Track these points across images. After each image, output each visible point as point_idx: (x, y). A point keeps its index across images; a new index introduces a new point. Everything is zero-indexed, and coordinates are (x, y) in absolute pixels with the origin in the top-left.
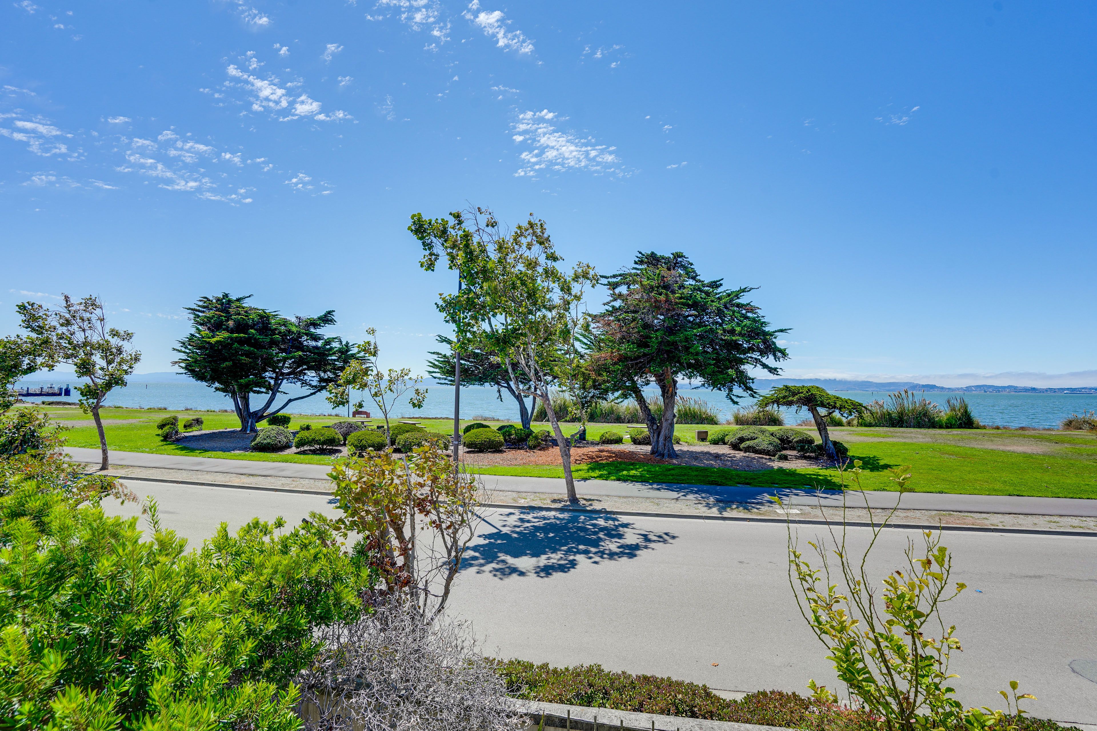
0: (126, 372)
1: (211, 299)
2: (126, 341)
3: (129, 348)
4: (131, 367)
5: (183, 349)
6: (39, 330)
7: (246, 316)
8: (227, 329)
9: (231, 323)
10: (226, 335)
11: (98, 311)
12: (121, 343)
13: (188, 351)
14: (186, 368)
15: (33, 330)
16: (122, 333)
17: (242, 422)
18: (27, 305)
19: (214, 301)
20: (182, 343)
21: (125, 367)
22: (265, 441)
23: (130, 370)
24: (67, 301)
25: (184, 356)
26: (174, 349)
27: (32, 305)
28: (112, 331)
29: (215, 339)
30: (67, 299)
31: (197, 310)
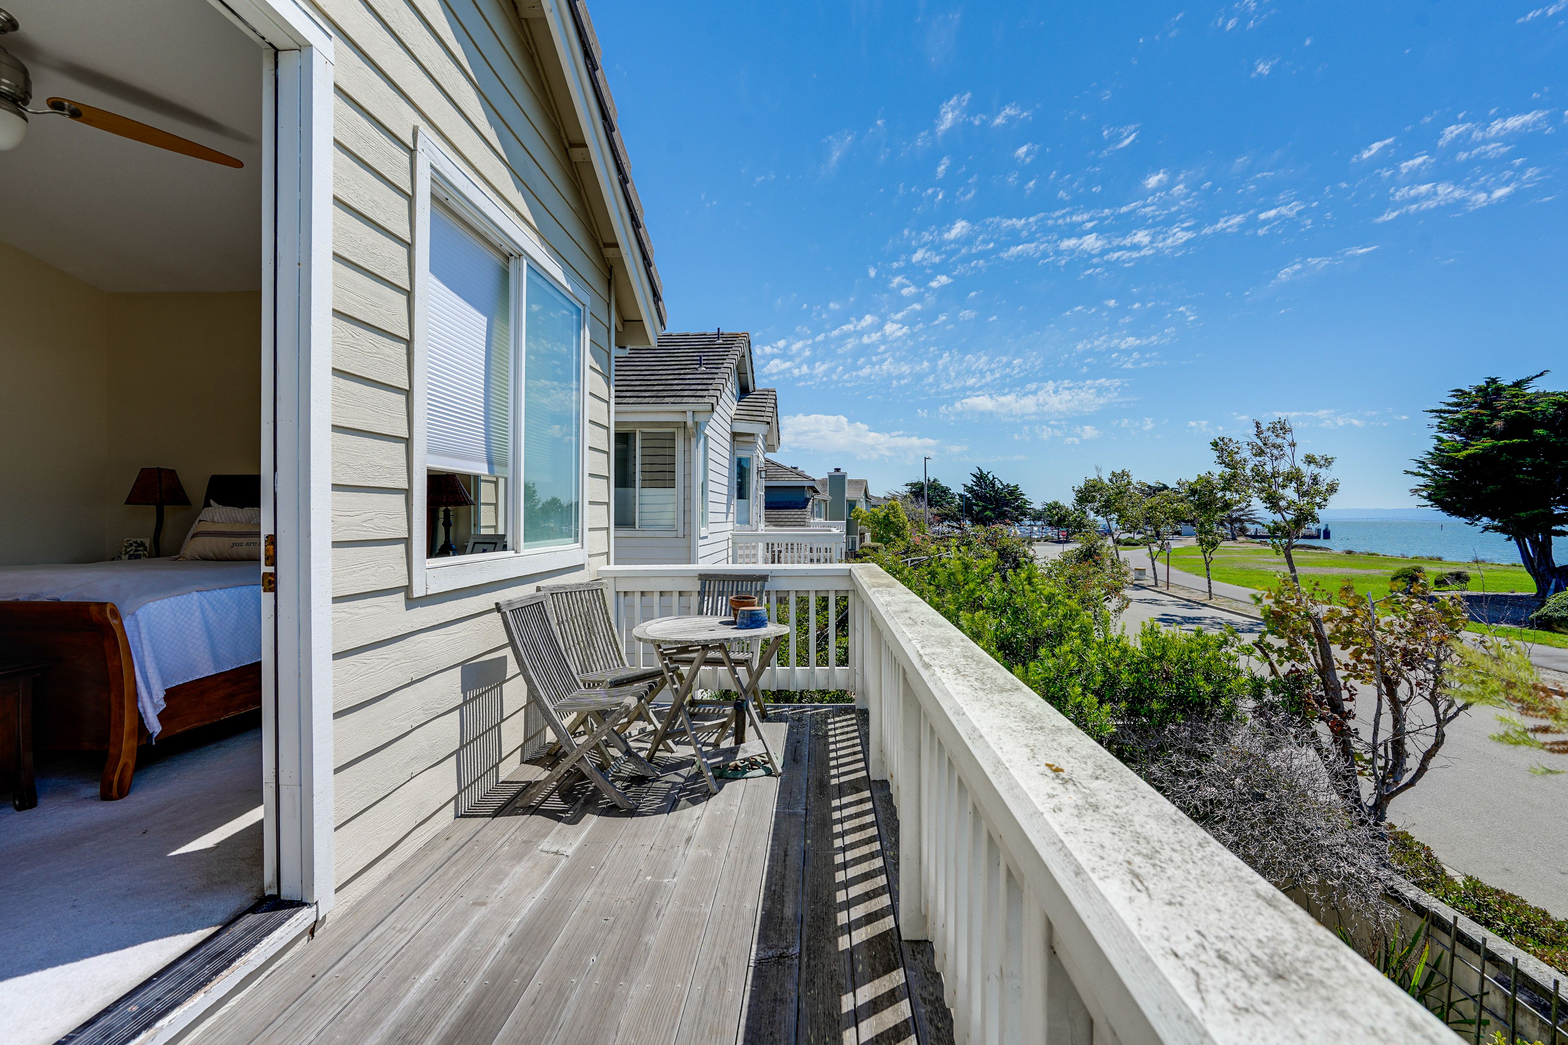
0: (1320, 506)
1: (1468, 390)
2: (1324, 469)
3: (1326, 476)
4: (1325, 500)
5: (1422, 471)
6: (1232, 465)
7: (1529, 409)
8: (1493, 434)
9: (1498, 424)
10: (1487, 443)
11: (1288, 436)
12: (1316, 471)
13: (1429, 473)
14: (1429, 497)
15: (1227, 465)
16: (1318, 458)
17: (1537, 582)
18: (1218, 441)
19: (1474, 393)
20: (1420, 462)
21: (1318, 500)
22: (1556, 614)
23: (1324, 503)
24: (1258, 427)
25: (1422, 481)
26: (1407, 472)
27: (1222, 440)
28: (1307, 457)
29: (1464, 453)
30: (1258, 425)
31: (1445, 412)
